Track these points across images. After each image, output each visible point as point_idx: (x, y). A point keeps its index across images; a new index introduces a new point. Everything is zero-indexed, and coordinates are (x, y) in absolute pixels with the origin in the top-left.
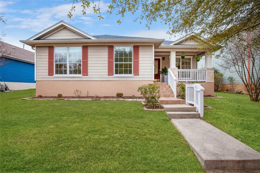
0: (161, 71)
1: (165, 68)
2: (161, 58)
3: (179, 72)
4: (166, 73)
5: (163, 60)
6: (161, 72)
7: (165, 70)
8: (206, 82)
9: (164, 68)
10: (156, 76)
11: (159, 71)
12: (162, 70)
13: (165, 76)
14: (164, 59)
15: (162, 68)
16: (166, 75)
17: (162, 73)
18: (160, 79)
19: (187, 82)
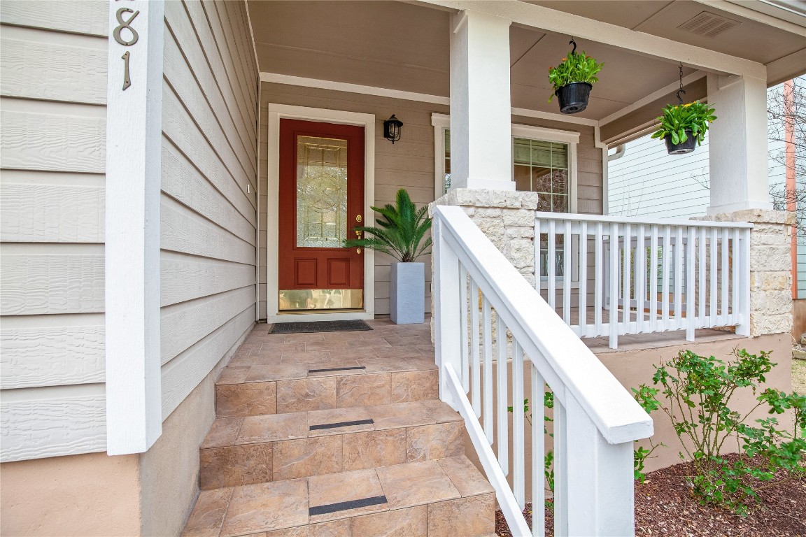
0: (370, 222)
1: (402, 198)
2: (367, 121)
3: (544, 237)
4: (407, 242)
5: (387, 142)
6: (368, 235)
7: (398, 220)
8: (744, 331)
9: (395, 205)
10: (334, 264)
11: (354, 225)
12: (378, 221)
13: (400, 266)
14: (394, 130)
15: (382, 206)
16: (407, 258)
17: (380, 238)
18: (361, 286)
19: (614, 344)
